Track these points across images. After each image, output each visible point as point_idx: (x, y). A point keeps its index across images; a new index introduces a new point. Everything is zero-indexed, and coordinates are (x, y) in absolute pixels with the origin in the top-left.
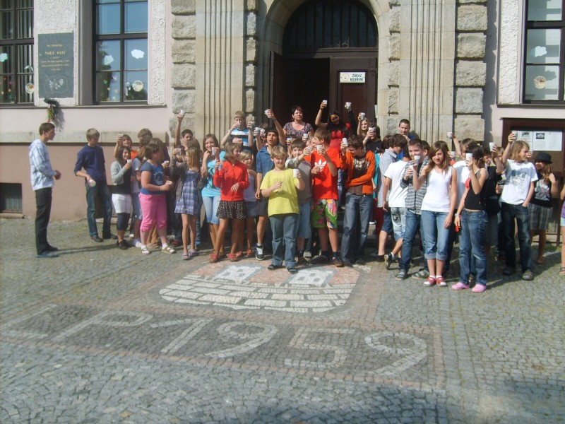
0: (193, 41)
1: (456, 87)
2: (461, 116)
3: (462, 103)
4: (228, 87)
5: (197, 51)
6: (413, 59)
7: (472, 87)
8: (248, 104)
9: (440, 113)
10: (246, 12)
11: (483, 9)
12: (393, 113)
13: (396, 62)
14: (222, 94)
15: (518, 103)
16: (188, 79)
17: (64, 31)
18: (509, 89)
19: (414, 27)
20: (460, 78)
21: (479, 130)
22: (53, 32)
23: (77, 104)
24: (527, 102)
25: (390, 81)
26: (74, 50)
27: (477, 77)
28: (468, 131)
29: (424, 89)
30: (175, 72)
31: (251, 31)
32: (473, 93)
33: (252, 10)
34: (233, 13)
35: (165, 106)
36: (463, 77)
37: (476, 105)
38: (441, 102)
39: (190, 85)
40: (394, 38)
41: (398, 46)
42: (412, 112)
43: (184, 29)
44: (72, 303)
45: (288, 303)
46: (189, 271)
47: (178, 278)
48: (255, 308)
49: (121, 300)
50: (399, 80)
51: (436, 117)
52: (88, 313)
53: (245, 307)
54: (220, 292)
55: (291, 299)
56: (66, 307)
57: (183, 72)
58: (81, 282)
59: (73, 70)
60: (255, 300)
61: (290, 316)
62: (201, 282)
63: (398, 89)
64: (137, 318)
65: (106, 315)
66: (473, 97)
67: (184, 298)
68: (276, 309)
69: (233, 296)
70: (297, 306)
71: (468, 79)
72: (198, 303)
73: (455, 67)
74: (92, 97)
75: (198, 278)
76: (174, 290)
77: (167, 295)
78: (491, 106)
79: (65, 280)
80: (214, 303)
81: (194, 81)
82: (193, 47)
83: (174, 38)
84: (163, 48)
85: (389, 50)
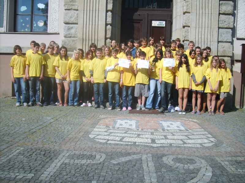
1: (219, 28)
2: (221, 43)
3: (222, 36)
4: (97, 23)
5: (79, 3)
6: (197, 12)
7: (227, 28)
8: (107, 33)
9: (211, 41)
12: (186, 40)
13: (188, 14)
14: (93, 27)
16: (74, 18)
18: (242, 31)
20: (221, 23)
21: (230, 50)
23: (6, 31)
25: (185, 24)
26: (5, 1)
27: (229, 23)
28: (225, 51)
29: (203, 28)
30: (66, 15)
32: (227, 31)
35: (59, 34)
36: (222, 23)
37: (229, 38)
38: (212, 35)
39: (75, 22)
41: (190, 5)
42: (197, 40)
44: (34, 146)
45: (183, 141)
46: (95, 124)
47: (92, 128)
48: (166, 145)
49: (68, 143)
50: (190, 23)
51: (209, 43)
52: (53, 154)
53: (160, 145)
54: (132, 136)
55: (180, 138)
56: (32, 150)
57: (70, 15)
58: (30, 131)
59: (3, 12)
60: (160, 140)
61: (195, 150)
62: (110, 129)
63: (189, 28)
64: (94, 157)
65: (68, 154)
66: (227, 33)
67: (111, 140)
68: (180, 145)
69: (143, 138)
70: (190, 143)
71: (225, 24)
72: (124, 143)
73: (219, 17)
74: (13, 28)
75: (105, 127)
76: (98, 135)
77: (97, 139)
78: (234, 39)
79: (17, 130)
80: (136, 143)
81: (77, 20)
82: (77, 1)
84: (58, 2)
85: (185, 8)
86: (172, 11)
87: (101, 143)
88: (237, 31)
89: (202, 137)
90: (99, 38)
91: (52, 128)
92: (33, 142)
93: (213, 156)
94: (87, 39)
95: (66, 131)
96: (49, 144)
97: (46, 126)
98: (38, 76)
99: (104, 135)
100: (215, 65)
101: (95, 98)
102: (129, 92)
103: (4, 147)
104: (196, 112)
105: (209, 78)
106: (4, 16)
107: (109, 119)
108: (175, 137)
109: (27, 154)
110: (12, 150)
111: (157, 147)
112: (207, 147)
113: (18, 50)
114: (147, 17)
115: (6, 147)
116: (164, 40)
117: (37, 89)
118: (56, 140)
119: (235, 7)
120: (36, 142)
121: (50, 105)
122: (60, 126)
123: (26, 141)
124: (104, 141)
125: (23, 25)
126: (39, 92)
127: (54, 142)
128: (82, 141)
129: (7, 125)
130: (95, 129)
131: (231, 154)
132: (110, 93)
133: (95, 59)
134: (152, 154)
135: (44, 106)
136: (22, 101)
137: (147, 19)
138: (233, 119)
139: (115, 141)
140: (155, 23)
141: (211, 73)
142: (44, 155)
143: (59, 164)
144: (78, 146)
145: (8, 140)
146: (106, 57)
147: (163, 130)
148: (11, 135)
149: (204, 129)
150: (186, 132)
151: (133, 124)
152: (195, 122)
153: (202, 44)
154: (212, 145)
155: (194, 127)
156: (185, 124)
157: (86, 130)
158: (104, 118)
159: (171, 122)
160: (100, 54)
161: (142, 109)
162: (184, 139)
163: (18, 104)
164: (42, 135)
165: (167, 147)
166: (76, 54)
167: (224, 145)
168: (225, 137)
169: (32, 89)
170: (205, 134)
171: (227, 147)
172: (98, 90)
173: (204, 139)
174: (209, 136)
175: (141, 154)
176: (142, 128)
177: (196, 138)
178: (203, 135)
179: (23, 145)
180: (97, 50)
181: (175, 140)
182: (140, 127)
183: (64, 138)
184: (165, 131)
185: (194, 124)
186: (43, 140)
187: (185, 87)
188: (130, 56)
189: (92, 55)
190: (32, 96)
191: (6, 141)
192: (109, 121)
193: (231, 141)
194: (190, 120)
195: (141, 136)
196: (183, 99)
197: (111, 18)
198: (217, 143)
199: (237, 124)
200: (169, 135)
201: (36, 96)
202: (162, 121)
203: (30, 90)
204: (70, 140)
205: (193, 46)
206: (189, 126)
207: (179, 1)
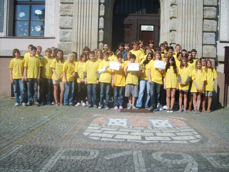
0: (71, 5)
1: (203, 32)
2: (205, 46)
3: (206, 40)
4: (90, 28)
5: (73, 9)
6: (183, 17)
7: (210, 32)
8: (100, 37)
9: (196, 44)
12: (173, 44)
13: (175, 19)
14: (87, 31)
15: (228, 41)
16: (69, 23)
19: (184, 3)
20: (205, 27)
21: (214, 52)
23: (5, 36)
25: (172, 28)
26: (5, 8)
27: (213, 27)
28: (209, 53)
29: (189, 32)
30: (61, 20)
31: (103, 1)
32: (211, 35)
35: (55, 38)
36: (206, 27)
37: (212, 41)
38: (197, 38)
39: (70, 27)
40: (174, 7)
41: (176, 11)
42: (183, 43)
44: (32, 143)
45: (171, 138)
46: (89, 122)
47: (86, 126)
48: (155, 142)
49: (64, 140)
50: (176, 27)
51: (194, 46)
52: (50, 151)
53: (149, 142)
54: (123, 133)
55: (169, 135)
56: (31, 147)
57: (65, 20)
58: (28, 129)
59: (3, 18)
60: (150, 137)
61: (182, 146)
62: (103, 127)
63: (176, 32)
64: (89, 153)
65: (64, 151)
66: (211, 37)
67: (104, 138)
68: (168, 142)
69: (134, 135)
70: (178, 139)
71: (208, 28)
72: (116, 140)
73: (203, 22)
74: (13, 33)
75: (99, 125)
76: (92, 133)
77: (91, 136)
78: (217, 41)
79: (16, 128)
80: (127, 140)
81: (72, 25)
82: (72, 8)
83: (61, 3)
84: (54, 8)
85: (171, 13)
86: (159, 16)
87: (94, 140)
88: (220, 35)
89: (189, 134)
90: (92, 41)
91: (49, 126)
92: (31, 139)
93: (199, 152)
94: (81, 42)
95: (62, 129)
96: (46, 141)
97: (43, 125)
98: (35, 78)
99: (98, 133)
100: (199, 66)
101: (89, 98)
102: (120, 92)
103: (4, 145)
104: (183, 110)
105: (195, 79)
106: (4, 22)
107: (102, 118)
108: (164, 134)
109: (26, 151)
110: (12, 148)
111: (147, 144)
112: (193, 144)
113: (17, 53)
114: (136, 22)
115: (6, 145)
116: (153, 43)
117: (35, 90)
118: (53, 138)
119: (218, 12)
120: (34, 140)
121: (47, 104)
122: (57, 124)
123: (24, 139)
124: (98, 139)
125: (22, 30)
126: (36, 92)
127: (51, 139)
128: (77, 139)
129: (7, 123)
130: (89, 128)
131: (215, 150)
132: (101, 94)
133: (88, 61)
134: (142, 150)
135: (41, 106)
136: (21, 101)
137: (136, 24)
138: (218, 117)
139: (108, 138)
140: (144, 28)
141: (196, 74)
142: (42, 152)
143: (56, 161)
144: (73, 143)
145: (8, 138)
146: (99, 60)
147: (153, 127)
148: (10, 133)
149: (190, 126)
150: (173, 130)
151: (125, 122)
152: (182, 120)
153: (188, 47)
154: (198, 142)
155: (181, 125)
156: (172, 122)
157: (80, 128)
158: (97, 117)
159: (159, 120)
160: (93, 56)
161: (133, 108)
162: (172, 136)
163: (17, 104)
164: (40, 133)
165: (156, 143)
166: (71, 57)
167: (209, 142)
168: (210, 134)
169: (30, 90)
170: (192, 131)
171: (212, 144)
172: (91, 91)
173: (190, 136)
174: (195, 133)
175: (132, 151)
176: (132, 126)
177: (183, 135)
178: (189, 132)
179: (22, 143)
180: (90, 53)
181: (164, 137)
182: (130, 125)
183: (60, 136)
184: (154, 128)
185: (181, 122)
186: (40, 138)
187: (172, 87)
188: (121, 59)
189: (86, 57)
190: (30, 97)
191: (6, 139)
192: (102, 120)
193: (215, 137)
194: (177, 118)
195: (132, 134)
196: (170, 98)
197: (103, 23)
198: (202, 139)
199: (221, 121)
200: (158, 132)
201: (34, 97)
202: (151, 119)
203: (28, 90)
204: (66, 137)
205: (180, 49)
206: (176, 124)
207: (166, 6)
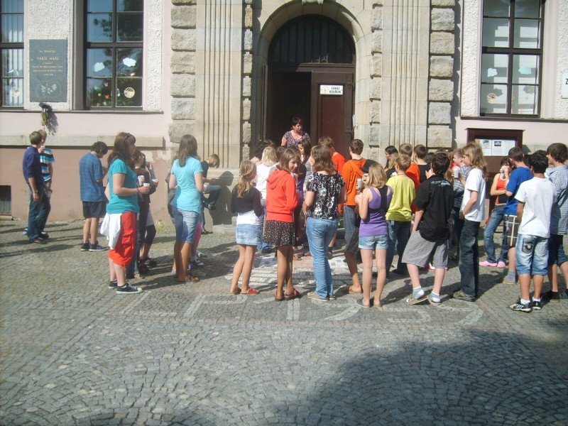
0: (192, 53)
1: (429, 101)
2: (433, 126)
3: (434, 115)
4: (226, 96)
5: (196, 62)
6: (393, 76)
7: (442, 101)
8: (244, 112)
9: (416, 124)
10: (244, 29)
11: (452, 36)
12: (375, 123)
13: (378, 78)
14: (221, 102)
15: (477, 116)
16: (188, 87)
17: (58, 38)
18: (470, 105)
19: (394, 49)
20: (432, 94)
21: (448, 138)
22: (46, 38)
23: (71, 109)
24: (484, 115)
25: (373, 95)
26: (68, 57)
27: (446, 93)
28: (439, 139)
29: (403, 103)
30: (175, 81)
31: (248, 46)
32: (443, 107)
33: (249, 28)
34: (232, 29)
35: (162, 113)
36: (434, 93)
37: (446, 117)
38: (417, 114)
39: (190, 94)
40: (376, 58)
41: (380, 64)
42: (392, 122)
43: (184, 42)
50: (381, 94)
51: (412, 127)
52: (188, 296)
57: (182, 81)
59: (67, 76)
63: (380, 102)
66: (442, 110)
71: (438, 95)
73: (429, 84)
74: (83, 104)
78: (455, 118)
81: (194, 90)
82: (192, 58)
83: (174, 50)
84: (160, 58)
85: (372, 68)
86: (354, 68)
88: (462, 104)
90: (230, 119)
94: (211, 121)
106: (68, 82)
119: (457, 66)
125: (99, 95)
139: (258, 282)
140: (326, 90)
142: (178, 297)
153: (401, 129)
197: (250, 87)
207: (363, 54)
